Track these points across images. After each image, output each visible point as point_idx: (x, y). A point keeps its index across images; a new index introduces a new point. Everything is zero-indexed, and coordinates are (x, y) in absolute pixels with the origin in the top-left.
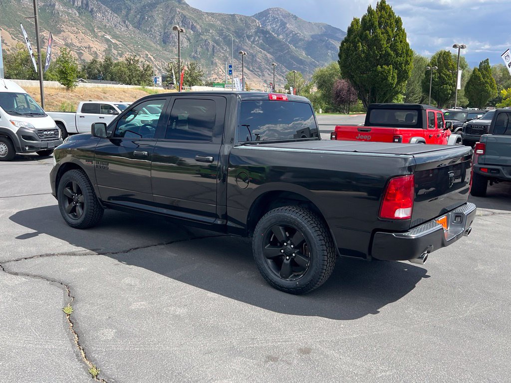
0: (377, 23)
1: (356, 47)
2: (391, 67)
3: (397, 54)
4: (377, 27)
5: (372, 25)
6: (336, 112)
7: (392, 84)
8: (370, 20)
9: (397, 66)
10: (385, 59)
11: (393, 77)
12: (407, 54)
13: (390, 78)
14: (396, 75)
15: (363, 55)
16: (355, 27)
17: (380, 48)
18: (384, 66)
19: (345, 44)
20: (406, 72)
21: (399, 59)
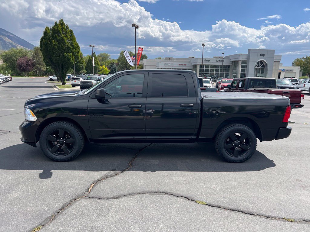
0: (61, 31)
1: (51, 42)
2: (71, 54)
3: (74, 48)
4: (62, 33)
5: (59, 31)
6: (18, 76)
7: (73, 62)
8: (57, 29)
9: (74, 54)
10: (68, 50)
11: (73, 59)
12: (78, 48)
13: (71, 59)
14: (74, 58)
15: (56, 47)
16: (48, 31)
17: (64, 44)
18: (68, 53)
19: (44, 40)
20: (78, 57)
21: (75, 50)
